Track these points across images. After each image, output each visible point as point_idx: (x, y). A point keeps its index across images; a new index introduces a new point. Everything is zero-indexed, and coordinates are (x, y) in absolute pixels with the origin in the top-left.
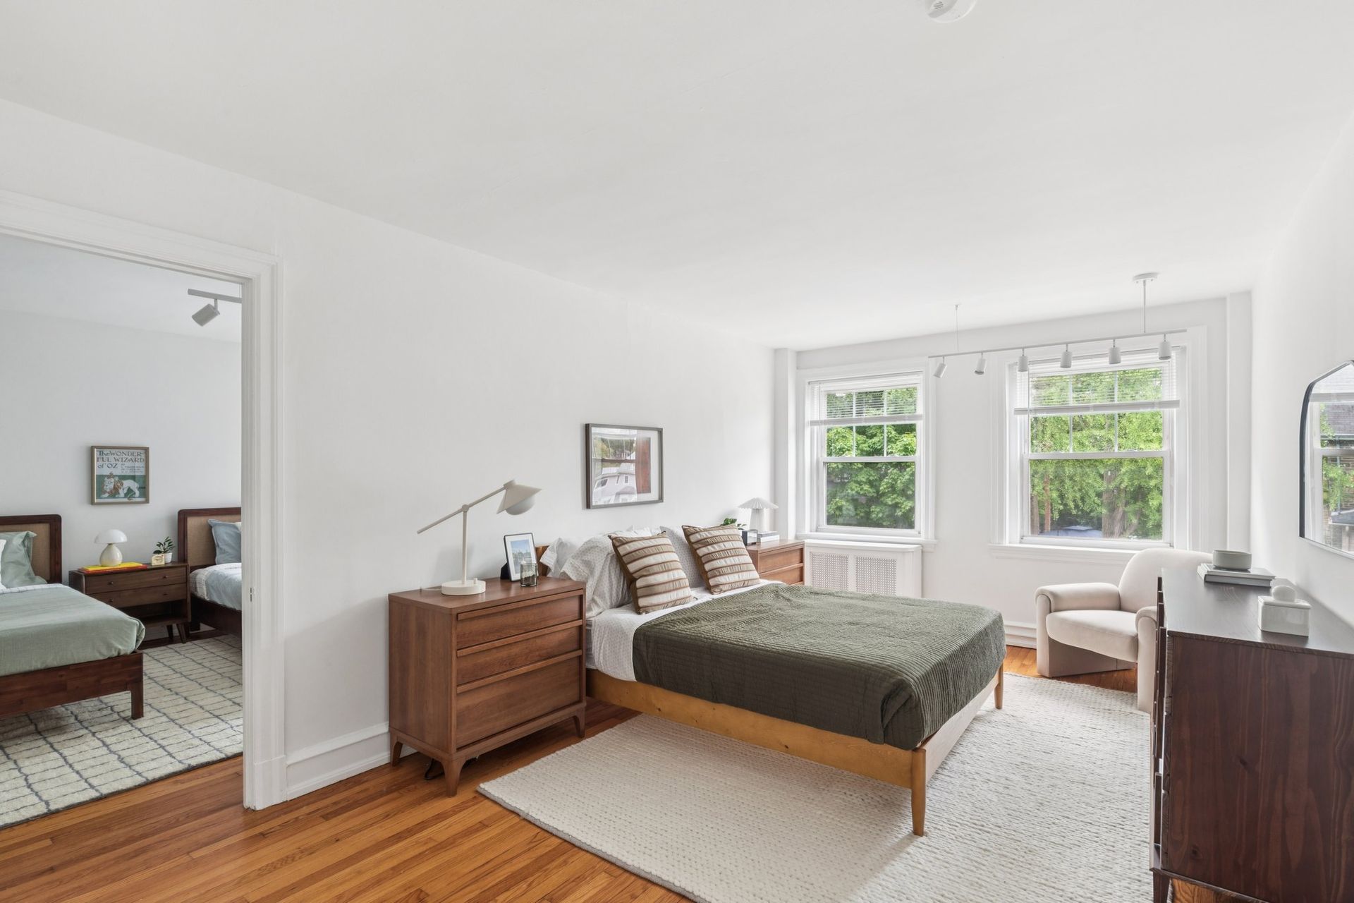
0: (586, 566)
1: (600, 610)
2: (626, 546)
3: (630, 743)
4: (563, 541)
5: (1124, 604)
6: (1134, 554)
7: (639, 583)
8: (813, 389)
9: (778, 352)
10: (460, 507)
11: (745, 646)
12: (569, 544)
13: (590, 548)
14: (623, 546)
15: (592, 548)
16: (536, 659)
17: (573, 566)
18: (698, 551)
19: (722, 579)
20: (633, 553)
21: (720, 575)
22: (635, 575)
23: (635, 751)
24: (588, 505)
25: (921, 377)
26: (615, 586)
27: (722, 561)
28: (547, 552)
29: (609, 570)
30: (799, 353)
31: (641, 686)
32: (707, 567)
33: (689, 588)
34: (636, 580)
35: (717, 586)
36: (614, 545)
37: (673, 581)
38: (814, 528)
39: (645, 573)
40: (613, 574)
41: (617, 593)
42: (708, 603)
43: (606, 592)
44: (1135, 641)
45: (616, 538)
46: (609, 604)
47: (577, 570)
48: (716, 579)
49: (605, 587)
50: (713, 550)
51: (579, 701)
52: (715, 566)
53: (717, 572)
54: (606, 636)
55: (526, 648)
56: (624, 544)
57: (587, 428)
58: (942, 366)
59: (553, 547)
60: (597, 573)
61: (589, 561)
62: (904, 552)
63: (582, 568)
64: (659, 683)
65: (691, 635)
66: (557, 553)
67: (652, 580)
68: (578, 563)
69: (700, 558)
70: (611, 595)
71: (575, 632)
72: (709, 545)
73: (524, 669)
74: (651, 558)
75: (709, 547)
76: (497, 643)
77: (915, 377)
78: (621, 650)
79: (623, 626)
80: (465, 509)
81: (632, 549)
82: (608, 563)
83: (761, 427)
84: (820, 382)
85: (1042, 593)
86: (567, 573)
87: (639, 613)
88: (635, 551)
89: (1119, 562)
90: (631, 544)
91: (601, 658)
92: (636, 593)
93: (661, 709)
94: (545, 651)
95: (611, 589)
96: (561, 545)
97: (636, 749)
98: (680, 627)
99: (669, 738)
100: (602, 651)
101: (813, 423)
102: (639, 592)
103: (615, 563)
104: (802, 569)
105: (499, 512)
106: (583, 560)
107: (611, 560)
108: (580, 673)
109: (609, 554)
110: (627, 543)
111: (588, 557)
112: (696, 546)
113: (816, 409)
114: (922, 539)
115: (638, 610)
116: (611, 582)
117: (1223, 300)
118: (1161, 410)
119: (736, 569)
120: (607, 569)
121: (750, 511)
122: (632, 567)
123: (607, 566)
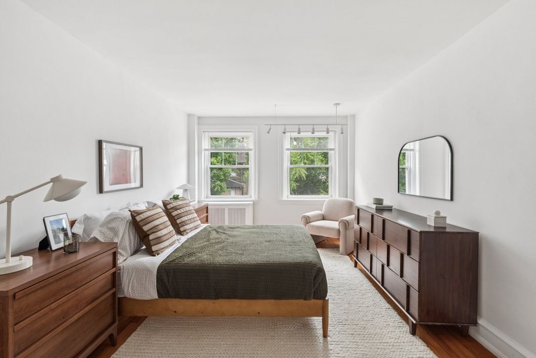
0: (111, 231)
1: (125, 258)
2: (141, 215)
3: (153, 337)
4: (89, 216)
5: (325, 218)
6: (325, 201)
7: (151, 237)
8: (205, 134)
9: (189, 116)
10: (4, 198)
11: (235, 265)
12: (93, 218)
13: (112, 219)
14: (139, 216)
15: (114, 218)
16: (85, 305)
17: (101, 232)
18: (172, 213)
19: (187, 227)
20: (146, 219)
21: (186, 225)
22: (148, 233)
23: (160, 343)
24: (101, 190)
25: (252, 133)
26: (132, 241)
27: (186, 217)
28: (76, 224)
29: (129, 231)
30: (199, 118)
31: (162, 300)
32: (178, 221)
33: (175, 236)
34: (149, 235)
35: (185, 231)
36: (132, 215)
37: (169, 233)
38: (205, 197)
39: (155, 231)
40: (131, 235)
41: (134, 244)
42: (186, 241)
43: (127, 245)
44: (339, 231)
45: (134, 211)
46: (130, 253)
47: (104, 234)
48: (184, 227)
49: (127, 242)
50: (180, 212)
51: (113, 322)
52: (182, 221)
53: (184, 223)
54: (134, 274)
55: (77, 300)
56: (139, 214)
57: (100, 143)
58: (270, 129)
59: (81, 221)
60: (121, 234)
61: (113, 228)
62: (248, 205)
63: (108, 232)
64: (177, 296)
65: (198, 264)
66: (84, 224)
67: (159, 234)
68: (104, 230)
69: (173, 217)
70: (131, 247)
71: (110, 277)
72: (178, 209)
73: (76, 317)
74: (157, 221)
75: (178, 211)
76: (53, 306)
77: (249, 133)
78: (147, 282)
79: (147, 266)
80: (9, 200)
81: (145, 217)
82: (128, 227)
83: (183, 150)
84: (209, 132)
85: (304, 217)
86: (97, 237)
87: (154, 256)
88: (147, 218)
89: (322, 203)
90: (144, 214)
91: (130, 289)
92: (150, 243)
93: (176, 310)
94: (90, 297)
95: (130, 243)
96: (87, 219)
97: (160, 341)
98: (187, 260)
99: (177, 325)
100: (131, 285)
101: (205, 150)
102: (152, 243)
103: (132, 227)
104: (207, 216)
105: (46, 200)
106: (108, 227)
107: (129, 225)
108: (114, 303)
109: (128, 221)
110: (141, 213)
111: (113, 225)
112: (171, 211)
113: (206, 144)
114: (253, 199)
115: (152, 253)
116: (130, 239)
117: (346, 117)
118: (329, 151)
119: (192, 220)
120: (127, 232)
121: (182, 190)
122: (146, 228)
123: (127, 229)
